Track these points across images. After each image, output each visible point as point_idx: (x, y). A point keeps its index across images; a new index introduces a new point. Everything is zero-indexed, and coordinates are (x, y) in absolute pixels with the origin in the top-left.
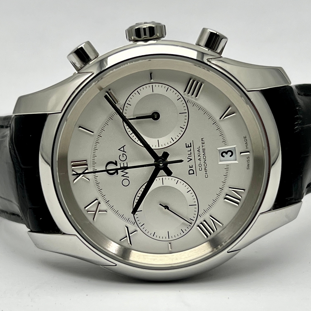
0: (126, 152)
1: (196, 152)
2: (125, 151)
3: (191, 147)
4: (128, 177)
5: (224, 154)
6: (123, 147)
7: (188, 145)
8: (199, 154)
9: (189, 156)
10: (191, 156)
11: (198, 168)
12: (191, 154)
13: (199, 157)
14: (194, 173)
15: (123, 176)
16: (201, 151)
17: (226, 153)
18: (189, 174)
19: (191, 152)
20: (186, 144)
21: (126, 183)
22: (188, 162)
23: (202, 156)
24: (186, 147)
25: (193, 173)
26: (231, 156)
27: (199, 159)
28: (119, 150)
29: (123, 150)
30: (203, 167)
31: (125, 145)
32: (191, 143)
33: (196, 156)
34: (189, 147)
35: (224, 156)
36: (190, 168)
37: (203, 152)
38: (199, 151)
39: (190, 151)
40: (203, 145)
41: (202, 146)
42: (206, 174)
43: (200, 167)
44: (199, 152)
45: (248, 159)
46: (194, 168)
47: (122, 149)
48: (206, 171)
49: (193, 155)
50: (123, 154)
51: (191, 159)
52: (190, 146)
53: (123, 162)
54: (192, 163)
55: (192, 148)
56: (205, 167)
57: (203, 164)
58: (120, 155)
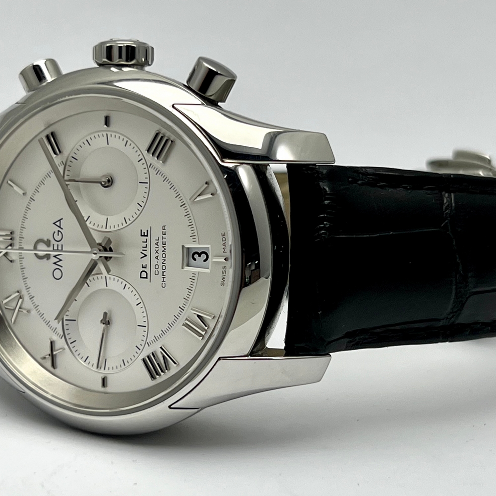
0: (62, 229)
1: (154, 246)
2: (61, 227)
3: (147, 236)
4: (62, 267)
5: (196, 256)
6: (60, 220)
7: (144, 233)
8: (157, 249)
9: (143, 250)
10: (146, 250)
11: (153, 269)
12: (146, 247)
13: (157, 255)
14: (146, 278)
15: (55, 263)
16: (160, 244)
17: (200, 255)
18: (141, 277)
19: (146, 245)
20: (141, 230)
21: (58, 274)
22: (141, 258)
23: (160, 252)
24: (142, 235)
25: (145, 276)
26: (205, 261)
27: (157, 258)
28: (54, 223)
29: (59, 225)
30: (161, 271)
31: (62, 219)
32: (147, 231)
33: (153, 252)
34: (144, 236)
35: (195, 259)
36: (143, 268)
37: (163, 247)
38: (157, 244)
39: (146, 242)
40: (164, 236)
41: (163, 238)
42: (163, 281)
43: (157, 270)
44: (157, 247)
45: (225, 269)
46: (147, 270)
47: (58, 223)
48: (164, 278)
49: (148, 249)
50: (59, 231)
51: (146, 256)
52: (146, 234)
53: (58, 243)
54: (146, 261)
55: (148, 238)
56: (164, 271)
57: (160, 265)
58: (55, 232)
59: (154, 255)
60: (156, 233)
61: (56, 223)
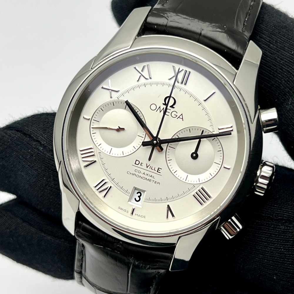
0: (177, 118)
1: (151, 174)
2: (179, 118)
3: (157, 172)
4: (157, 111)
5: (139, 194)
6: (182, 119)
7: (159, 170)
8: (148, 175)
9: (150, 166)
10: (150, 168)
11: (139, 169)
13: (146, 174)
14: (135, 164)
15: (160, 107)
16: (150, 178)
17: (139, 197)
18: (136, 160)
19: (153, 169)
20: (161, 169)
21: (153, 107)
22: (147, 164)
23: (146, 177)
24: (159, 168)
25: (136, 163)
26: (135, 199)
27: (144, 174)
28: (182, 114)
29: (180, 117)
30: (137, 173)
31: (183, 120)
32: (160, 173)
33: (148, 173)
34: (158, 170)
35: (138, 193)
36: (141, 163)
37: (149, 179)
38: (151, 176)
39: (154, 170)
40: (154, 182)
41: (153, 181)
42: (131, 173)
43: (138, 171)
44: (150, 176)
45: (127, 212)
47: (181, 117)
48: (132, 174)
49: (150, 170)
50: (177, 116)
51: (147, 167)
52: (159, 171)
53: (170, 113)
54: (144, 166)
55: (156, 172)
56: (136, 175)
57: (140, 175)
58: (177, 113)
59: (146, 172)
60: (157, 178)
61: (181, 115)
